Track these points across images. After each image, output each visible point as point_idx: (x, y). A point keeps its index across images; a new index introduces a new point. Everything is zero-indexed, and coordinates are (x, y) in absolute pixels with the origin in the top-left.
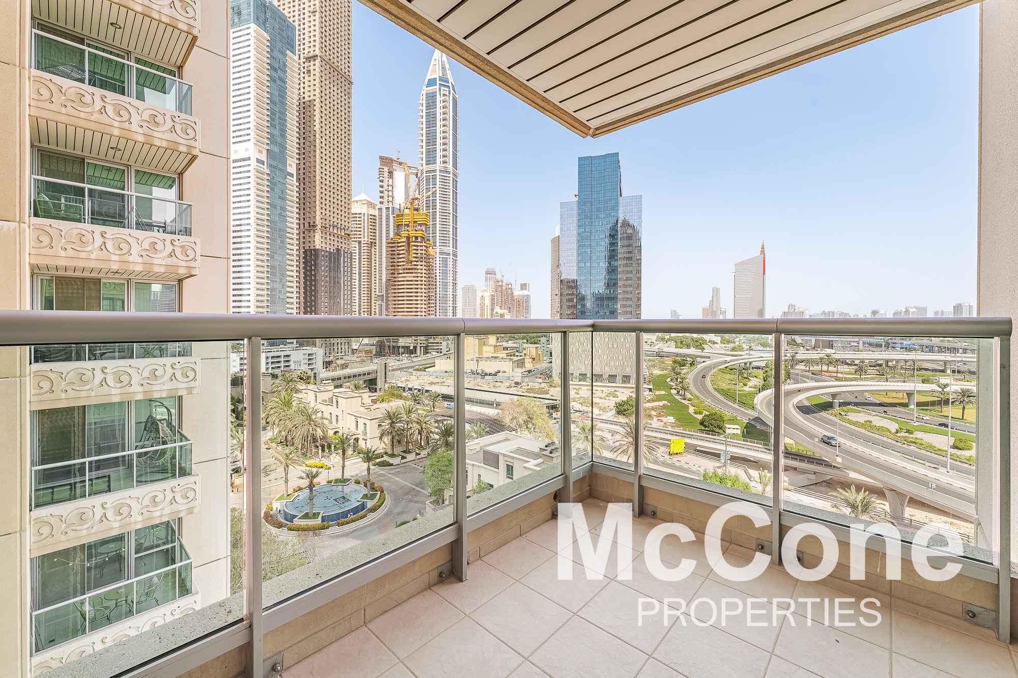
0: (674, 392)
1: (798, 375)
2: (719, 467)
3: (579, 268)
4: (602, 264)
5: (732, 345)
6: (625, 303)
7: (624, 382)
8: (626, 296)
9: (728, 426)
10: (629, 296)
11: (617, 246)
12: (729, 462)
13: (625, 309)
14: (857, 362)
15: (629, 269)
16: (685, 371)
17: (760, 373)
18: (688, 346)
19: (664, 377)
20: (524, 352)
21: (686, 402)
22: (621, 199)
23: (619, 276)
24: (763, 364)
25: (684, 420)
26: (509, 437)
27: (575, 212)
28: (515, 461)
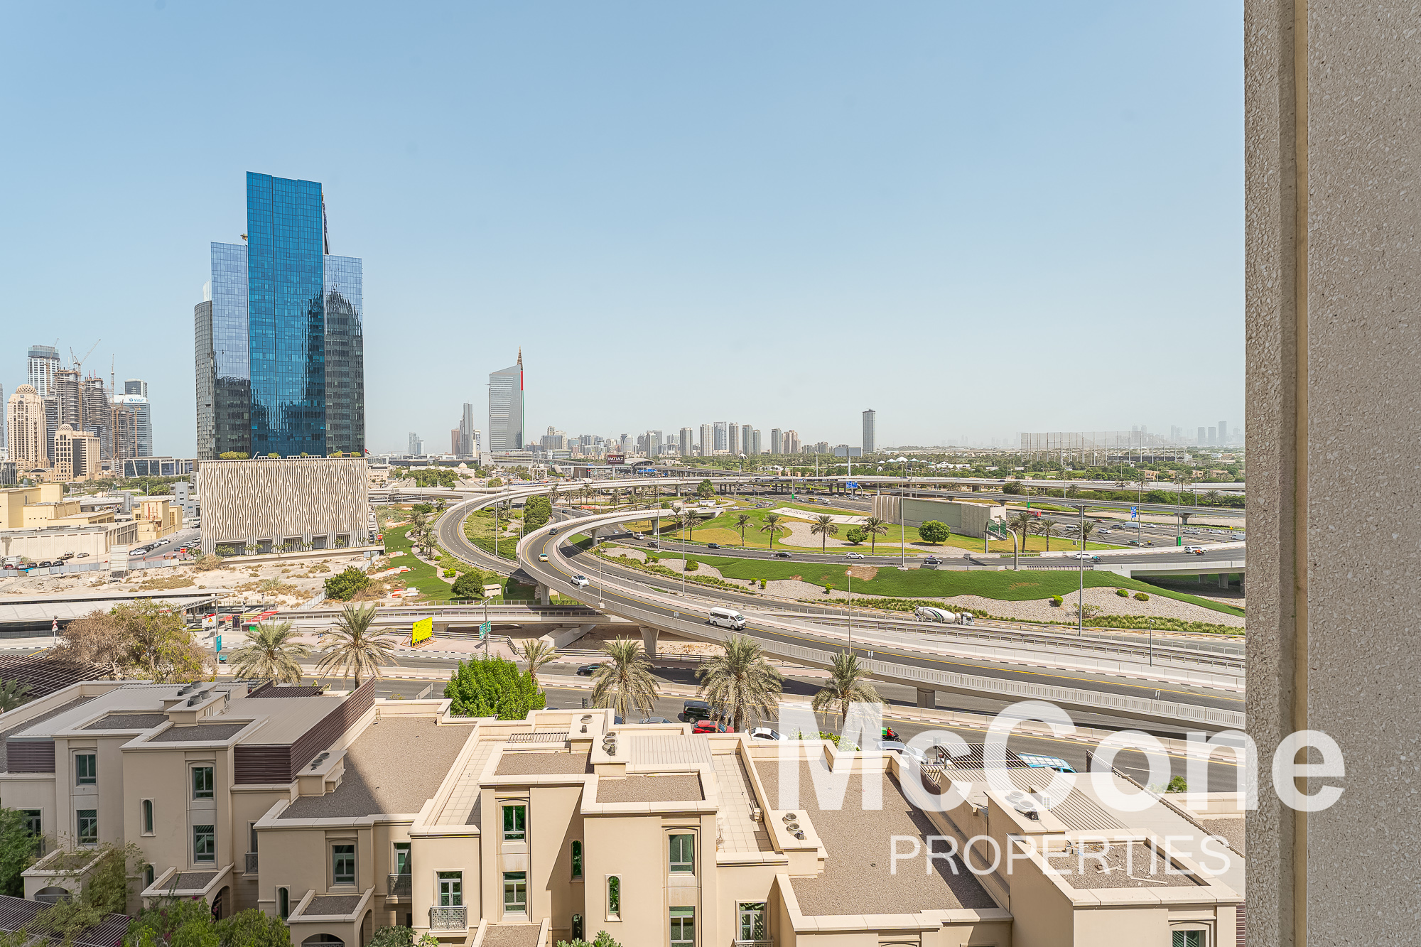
0: (415, 550)
1: (559, 510)
2: (477, 647)
3: (253, 362)
4: (295, 358)
5: (488, 479)
6: (338, 422)
7: (339, 546)
8: (339, 411)
9: (486, 587)
10: (344, 411)
11: (323, 331)
12: (489, 636)
13: (339, 432)
14: (611, 491)
15: (345, 369)
16: (431, 518)
17: (521, 512)
18: (434, 484)
19: (402, 530)
20: (136, 512)
21: (432, 563)
22: (326, 257)
23: (328, 380)
24: (523, 501)
25: (430, 590)
26: (88, 692)
27: (243, 264)
28: (100, 744)
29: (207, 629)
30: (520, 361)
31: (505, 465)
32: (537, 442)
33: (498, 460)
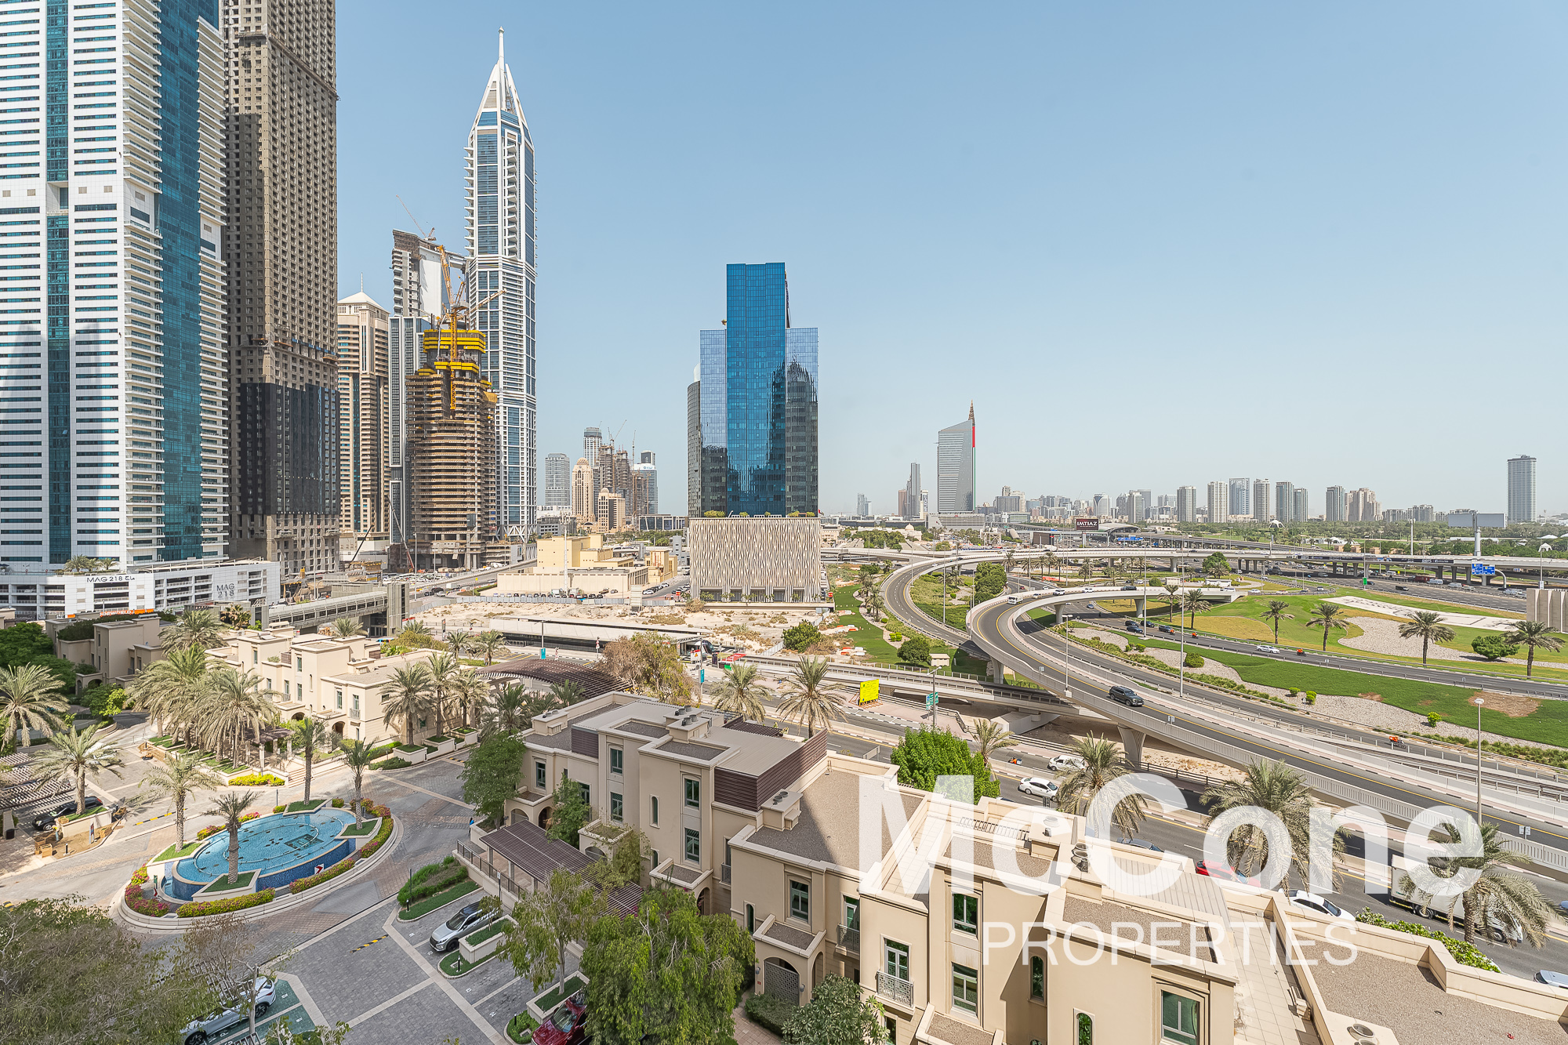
0: (863, 610)
1: (1015, 580)
2: (924, 717)
3: (729, 431)
4: (762, 426)
5: (936, 542)
6: (795, 483)
7: (795, 600)
8: (797, 474)
9: (933, 656)
10: (801, 474)
11: (784, 399)
12: (937, 708)
13: (796, 494)
14: (1081, 561)
15: (802, 434)
16: (878, 580)
17: (972, 577)
18: (881, 546)
19: (850, 589)
20: (647, 559)
21: (879, 625)
22: (788, 331)
23: (788, 444)
24: (974, 568)
25: (878, 651)
26: (618, 701)
27: (723, 346)
28: (626, 743)
29: (694, 662)
30: (972, 416)
31: (954, 528)
32: (990, 504)
33: (947, 522)
